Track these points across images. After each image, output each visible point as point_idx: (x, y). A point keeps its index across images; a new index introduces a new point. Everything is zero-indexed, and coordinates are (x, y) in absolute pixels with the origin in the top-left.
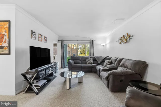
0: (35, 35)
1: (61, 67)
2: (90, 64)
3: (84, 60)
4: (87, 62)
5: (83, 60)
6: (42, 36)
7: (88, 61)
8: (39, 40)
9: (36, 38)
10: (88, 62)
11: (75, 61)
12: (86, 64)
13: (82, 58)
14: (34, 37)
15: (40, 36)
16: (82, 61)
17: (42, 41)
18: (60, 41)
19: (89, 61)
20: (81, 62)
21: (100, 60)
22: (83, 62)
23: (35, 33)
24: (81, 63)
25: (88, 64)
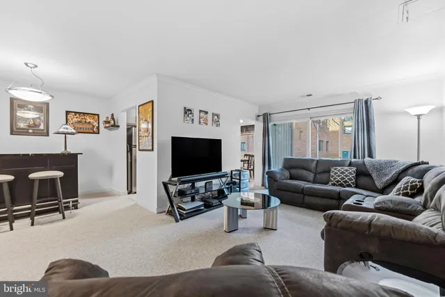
0: (190, 116)
1: (263, 186)
2: (341, 185)
3: (323, 170)
4: (332, 176)
5: (319, 170)
6: (206, 113)
7: (336, 173)
8: (200, 122)
9: (193, 120)
10: (336, 178)
11: (293, 171)
12: (326, 183)
13: (317, 164)
14: (188, 119)
15: (202, 114)
16: (315, 174)
17: (207, 124)
18: (261, 118)
19: (339, 176)
20: (312, 175)
21: (386, 175)
22: (318, 176)
23: (190, 110)
24: (312, 179)
25: (334, 185)
